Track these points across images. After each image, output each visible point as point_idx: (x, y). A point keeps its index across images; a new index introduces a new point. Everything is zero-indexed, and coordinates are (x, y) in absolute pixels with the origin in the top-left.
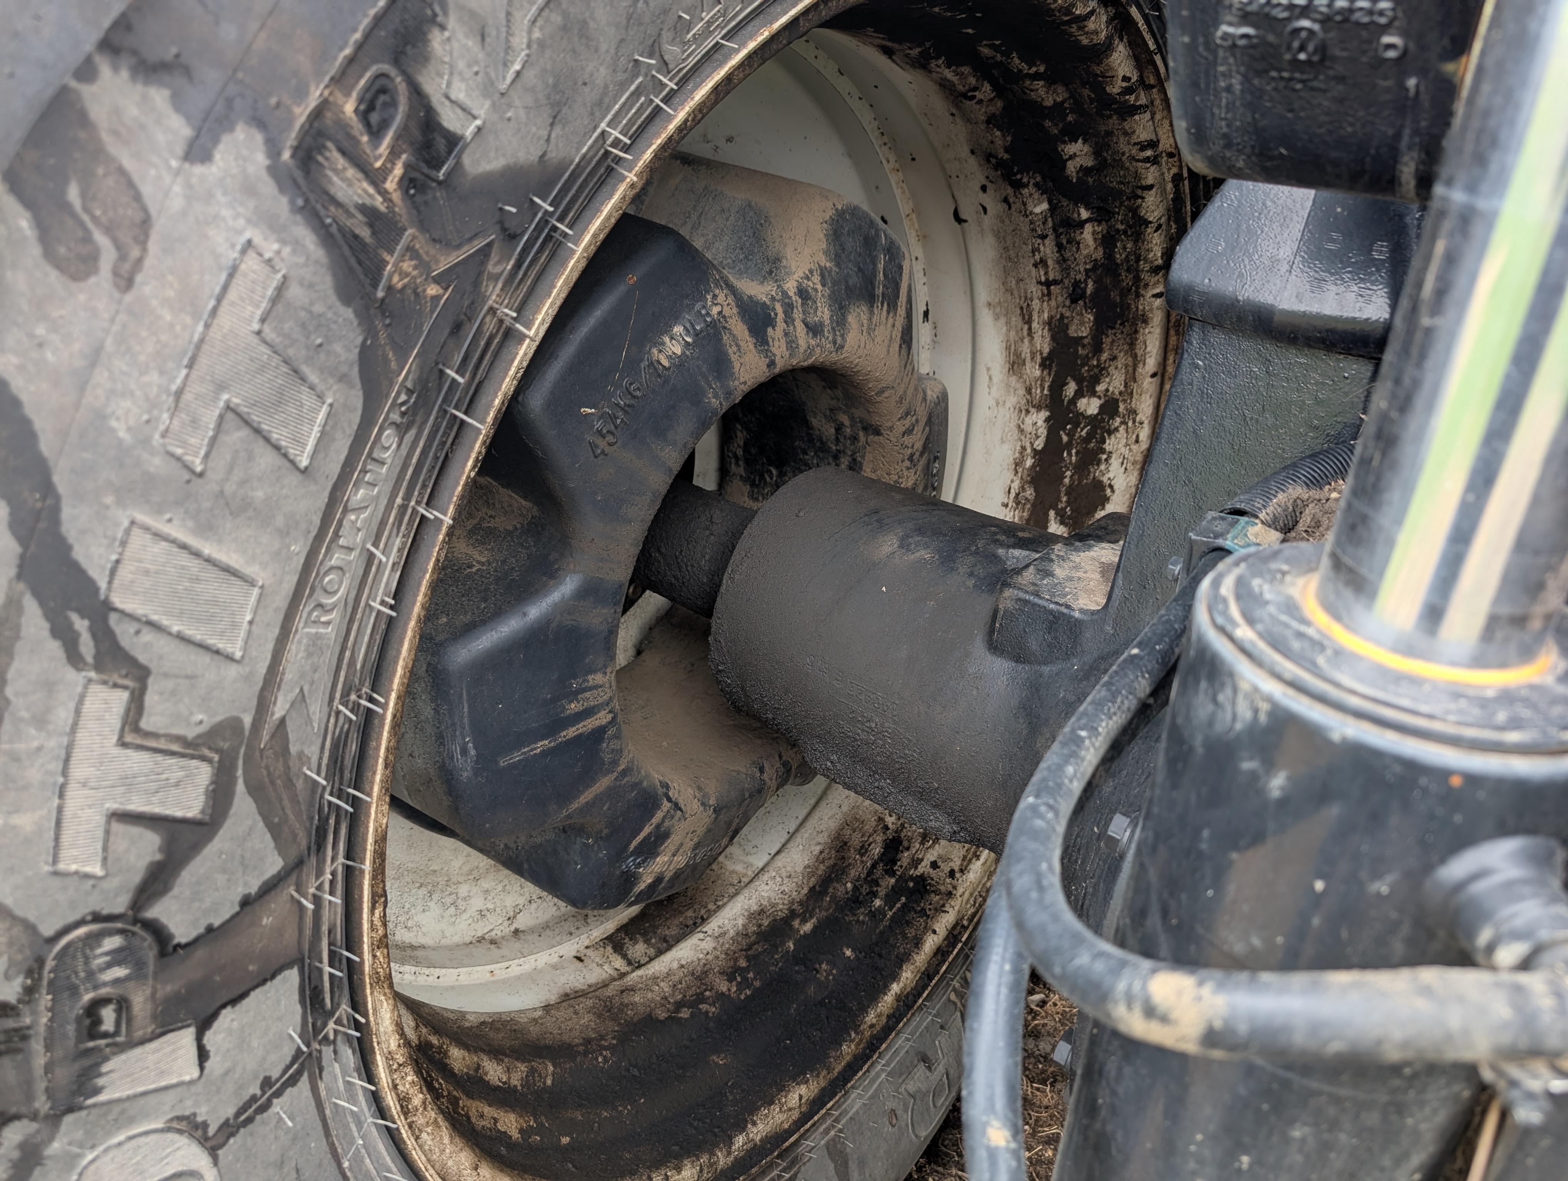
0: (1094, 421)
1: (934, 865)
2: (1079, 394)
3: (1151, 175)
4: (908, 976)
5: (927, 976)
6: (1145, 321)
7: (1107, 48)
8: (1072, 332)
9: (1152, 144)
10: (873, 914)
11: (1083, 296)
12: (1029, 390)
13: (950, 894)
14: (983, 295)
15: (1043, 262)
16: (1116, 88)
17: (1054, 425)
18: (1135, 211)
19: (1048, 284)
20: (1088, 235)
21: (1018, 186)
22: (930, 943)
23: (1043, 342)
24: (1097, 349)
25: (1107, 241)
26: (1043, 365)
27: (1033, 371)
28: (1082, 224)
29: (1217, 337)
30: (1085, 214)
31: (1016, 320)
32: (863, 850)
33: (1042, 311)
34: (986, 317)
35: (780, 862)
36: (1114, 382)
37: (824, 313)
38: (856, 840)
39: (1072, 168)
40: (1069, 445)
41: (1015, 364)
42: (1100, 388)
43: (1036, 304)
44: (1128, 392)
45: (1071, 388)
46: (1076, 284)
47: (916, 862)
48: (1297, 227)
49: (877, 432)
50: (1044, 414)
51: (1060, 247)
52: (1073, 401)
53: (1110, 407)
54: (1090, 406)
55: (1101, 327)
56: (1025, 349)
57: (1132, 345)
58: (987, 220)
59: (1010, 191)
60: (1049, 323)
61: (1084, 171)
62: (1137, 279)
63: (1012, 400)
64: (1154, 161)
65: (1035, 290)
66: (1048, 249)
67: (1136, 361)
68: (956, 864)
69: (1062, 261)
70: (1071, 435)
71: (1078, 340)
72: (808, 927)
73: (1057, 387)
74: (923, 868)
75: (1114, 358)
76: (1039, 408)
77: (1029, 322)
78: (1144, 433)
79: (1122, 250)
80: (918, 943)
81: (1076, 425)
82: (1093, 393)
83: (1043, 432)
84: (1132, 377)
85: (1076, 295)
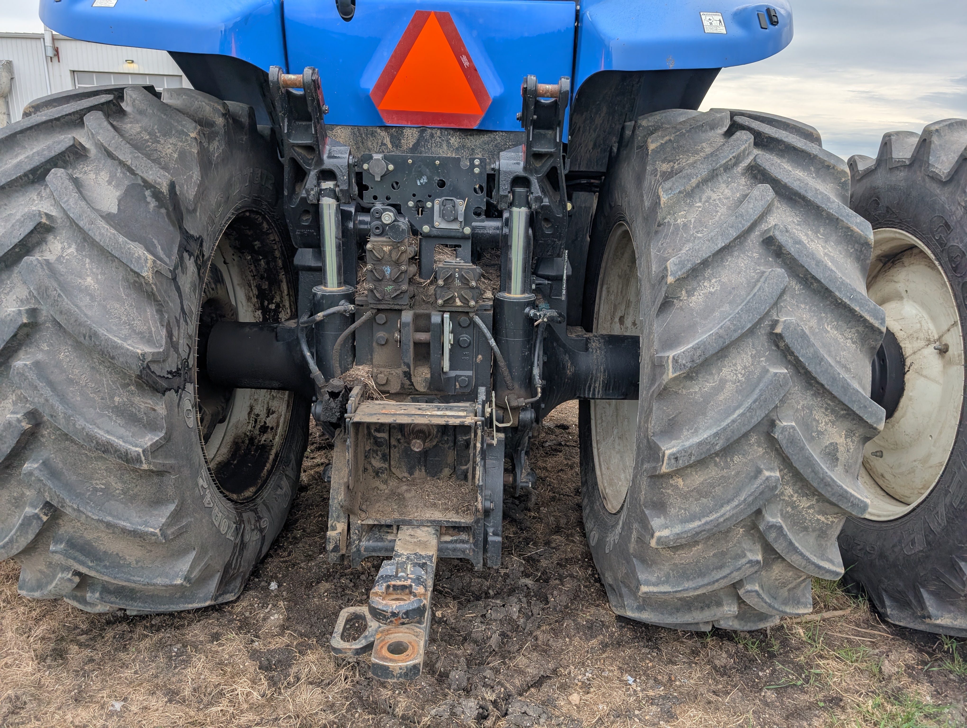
0: (274, 310)
1: (265, 441)
2: (269, 304)
3: (276, 247)
4: (268, 466)
5: (273, 467)
6: (282, 282)
7: (262, 223)
8: (263, 287)
9: (274, 240)
10: (253, 455)
11: (264, 278)
12: (254, 305)
13: (272, 446)
14: (236, 282)
15: (252, 271)
16: (265, 230)
17: (264, 314)
18: (273, 255)
19: (254, 276)
20: (262, 262)
21: (243, 253)
22: (272, 457)
23: (256, 292)
24: (271, 291)
25: (268, 263)
26: (257, 298)
27: (255, 300)
28: (260, 260)
29: (304, 272)
30: (261, 258)
31: (247, 287)
32: (243, 442)
33: (253, 284)
34: (238, 288)
35: (219, 452)
36: (277, 299)
37: (213, 286)
38: (240, 441)
39: (256, 247)
40: (269, 319)
41: (249, 299)
42: (274, 301)
43: (252, 282)
44: (282, 301)
45: (266, 303)
46: (261, 275)
47: (260, 441)
48: (311, 254)
49: (224, 317)
50: (260, 311)
51: (255, 266)
52: (268, 306)
53: (278, 306)
54: (273, 306)
55: (270, 285)
56: (251, 294)
57: (279, 288)
58: (235, 263)
59: (241, 255)
60: (256, 286)
61: (259, 247)
62: (277, 272)
63: (250, 309)
64: (275, 243)
65: (251, 278)
66: (253, 267)
67: (282, 292)
68: (271, 439)
69: (257, 270)
70: (269, 315)
71: (265, 289)
72: (235, 462)
73: (262, 304)
74: (262, 442)
75: (276, 293)
76: (258, 310)
77: (251, 287)
78: (289, 311)
79: (272, 265)
80: (268, 458)
81: (270, 312)
82: (273, 303)
83: (261, 316)
84: (282, 297)
85: (262, 278)
